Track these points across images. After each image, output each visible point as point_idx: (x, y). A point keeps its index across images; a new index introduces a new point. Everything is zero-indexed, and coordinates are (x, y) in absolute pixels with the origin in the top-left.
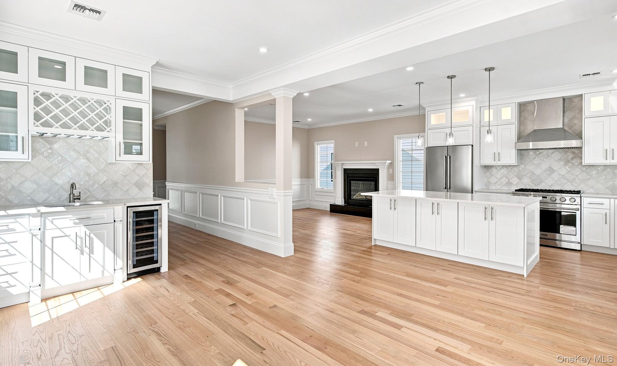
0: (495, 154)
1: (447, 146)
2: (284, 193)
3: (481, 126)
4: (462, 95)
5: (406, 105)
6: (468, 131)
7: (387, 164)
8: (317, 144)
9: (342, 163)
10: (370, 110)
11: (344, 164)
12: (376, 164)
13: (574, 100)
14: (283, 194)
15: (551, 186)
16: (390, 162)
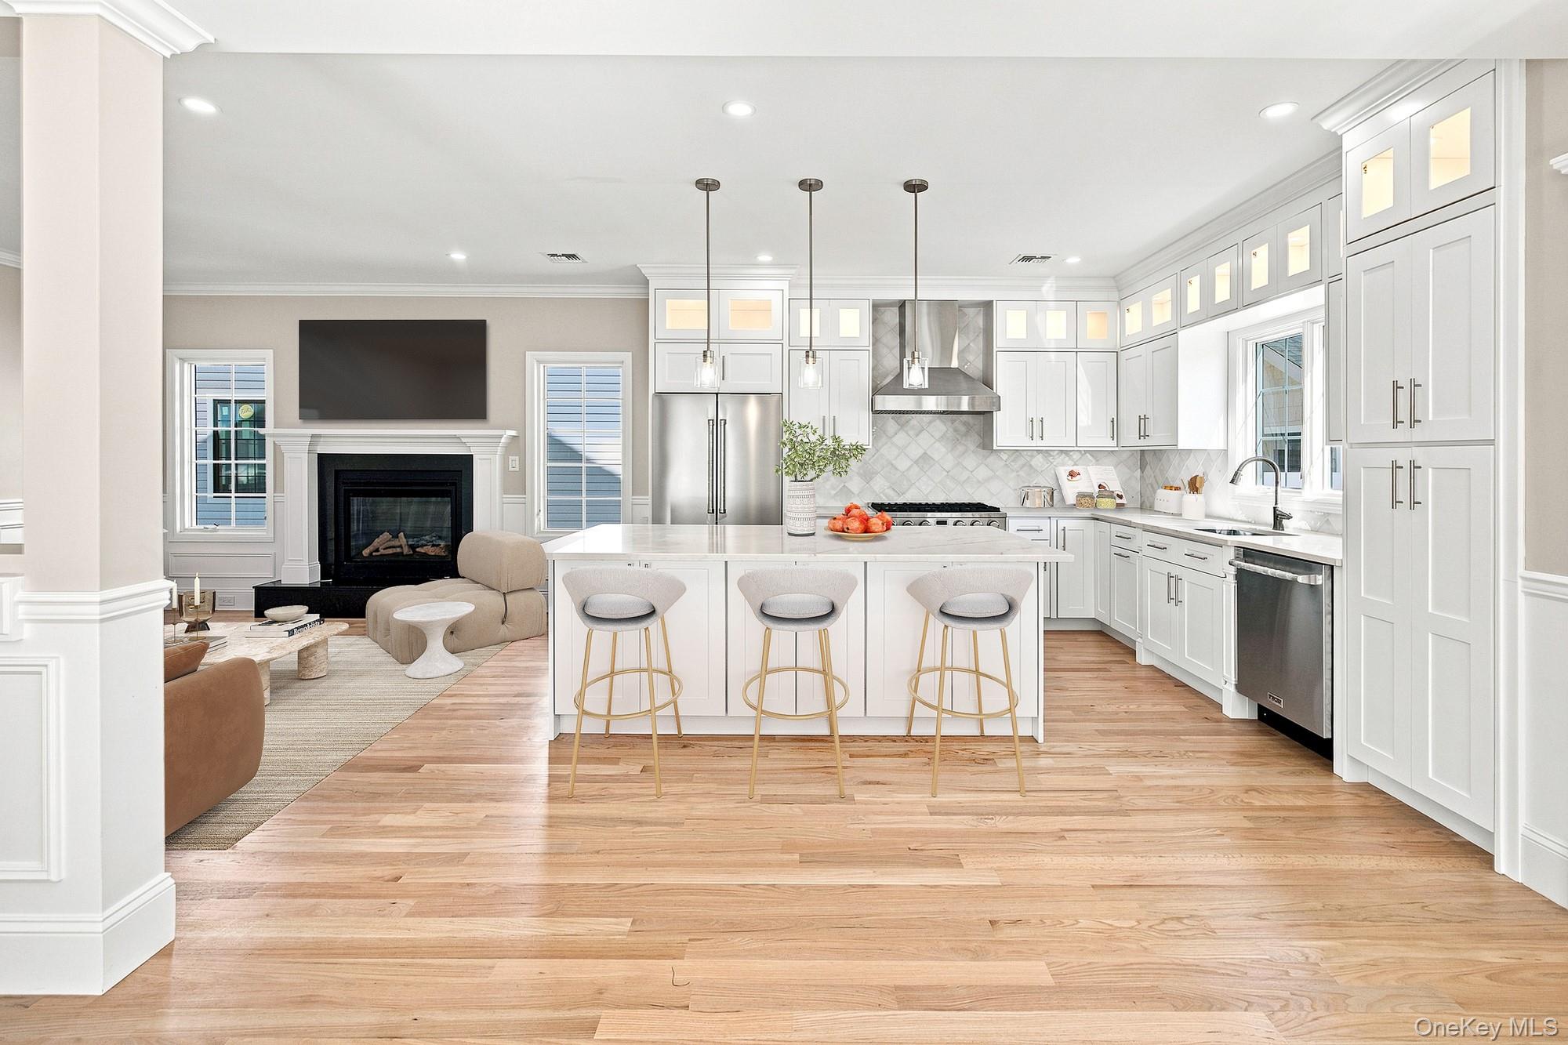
0: (824, 419)
1: (717, 394)
2: (102, 602)
3: (791, 348)
4: (765, 258)
5: (593, 257)
6: (769, 357)
7: (503, 440)
8: (183, 360)
9: (313, 436)
10: (458, 256)
11: (322, 439)
12: (464, 440)
13: (966, 310)
14: (95, 612)
15: (927, 495)
16: (513, 433)
